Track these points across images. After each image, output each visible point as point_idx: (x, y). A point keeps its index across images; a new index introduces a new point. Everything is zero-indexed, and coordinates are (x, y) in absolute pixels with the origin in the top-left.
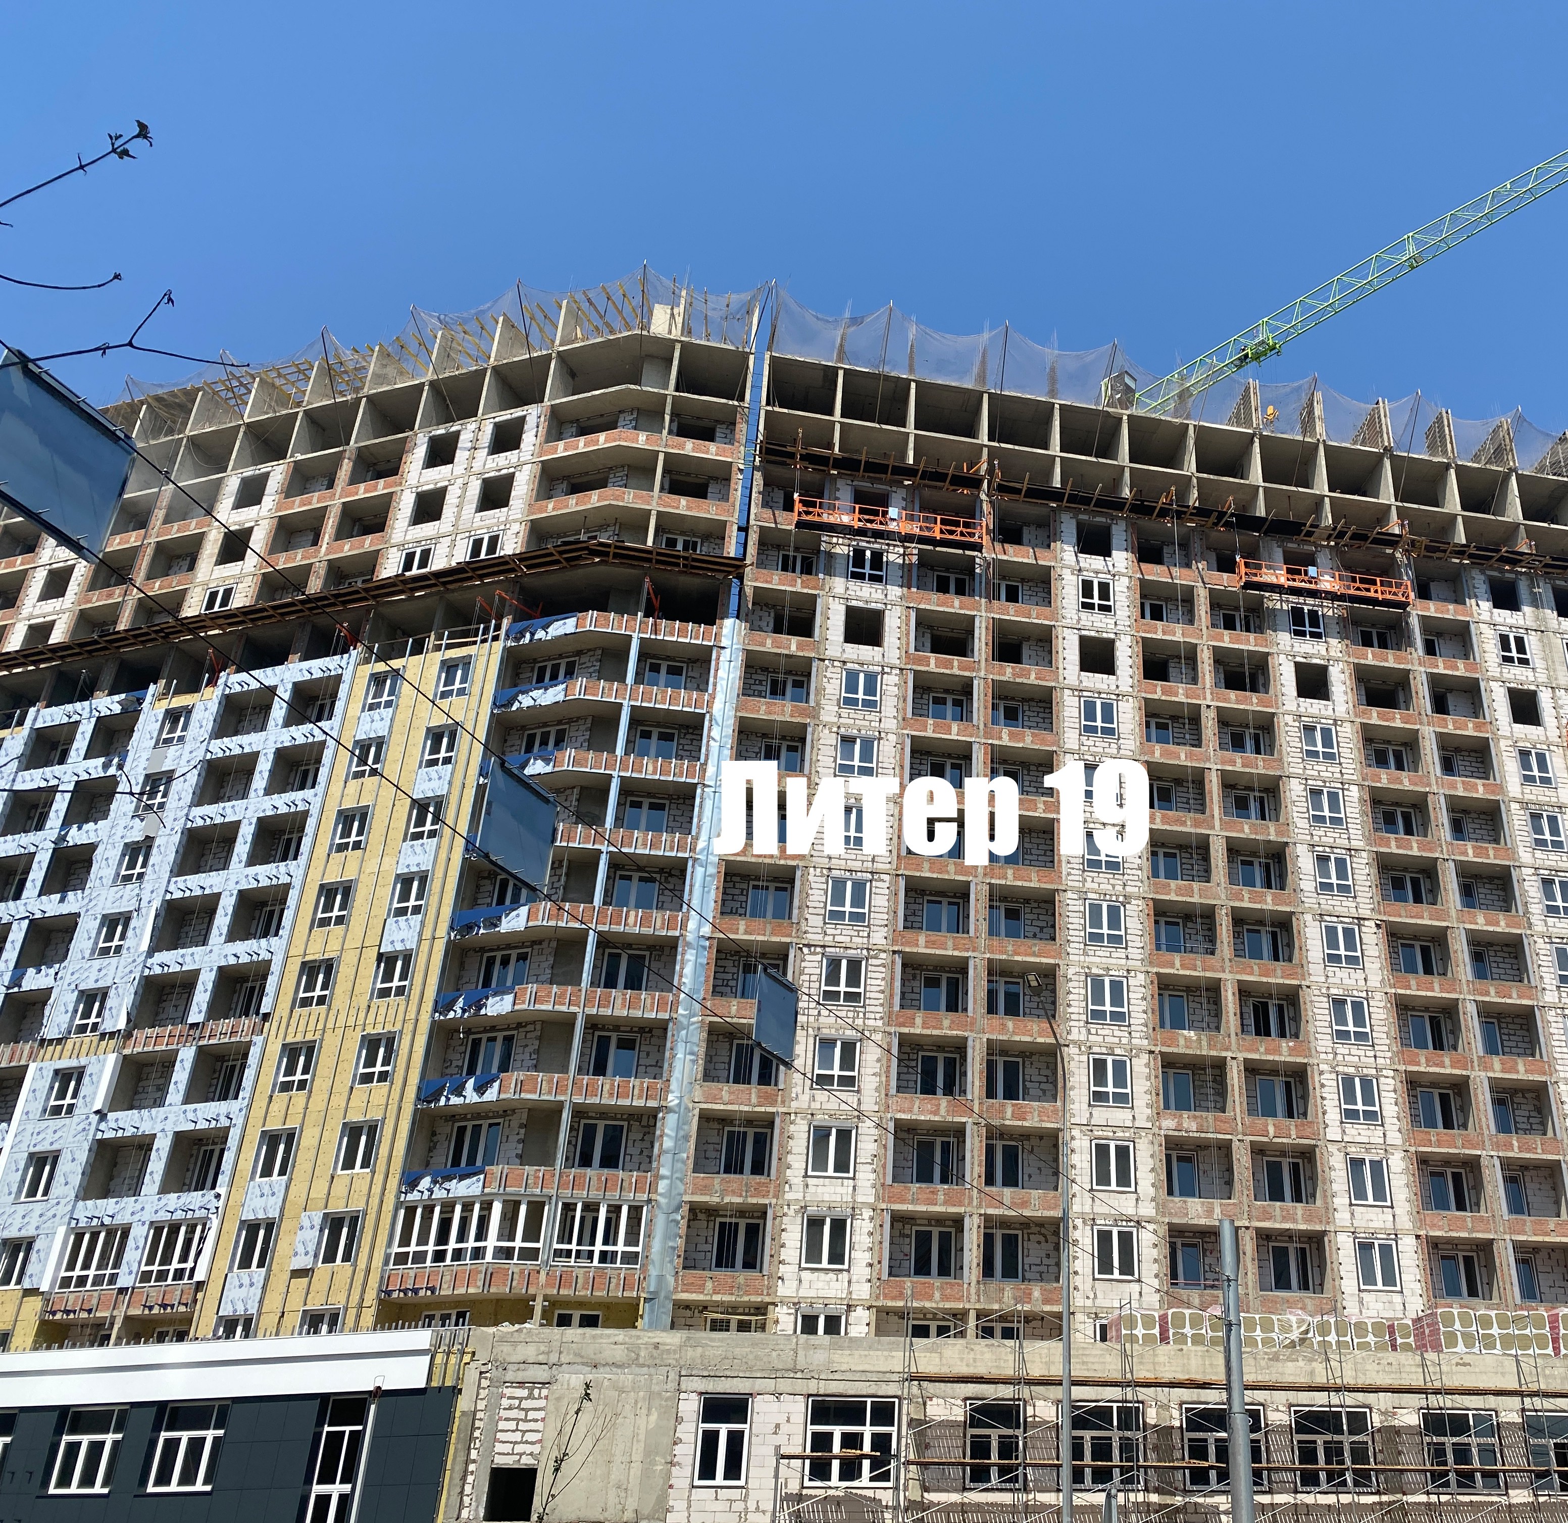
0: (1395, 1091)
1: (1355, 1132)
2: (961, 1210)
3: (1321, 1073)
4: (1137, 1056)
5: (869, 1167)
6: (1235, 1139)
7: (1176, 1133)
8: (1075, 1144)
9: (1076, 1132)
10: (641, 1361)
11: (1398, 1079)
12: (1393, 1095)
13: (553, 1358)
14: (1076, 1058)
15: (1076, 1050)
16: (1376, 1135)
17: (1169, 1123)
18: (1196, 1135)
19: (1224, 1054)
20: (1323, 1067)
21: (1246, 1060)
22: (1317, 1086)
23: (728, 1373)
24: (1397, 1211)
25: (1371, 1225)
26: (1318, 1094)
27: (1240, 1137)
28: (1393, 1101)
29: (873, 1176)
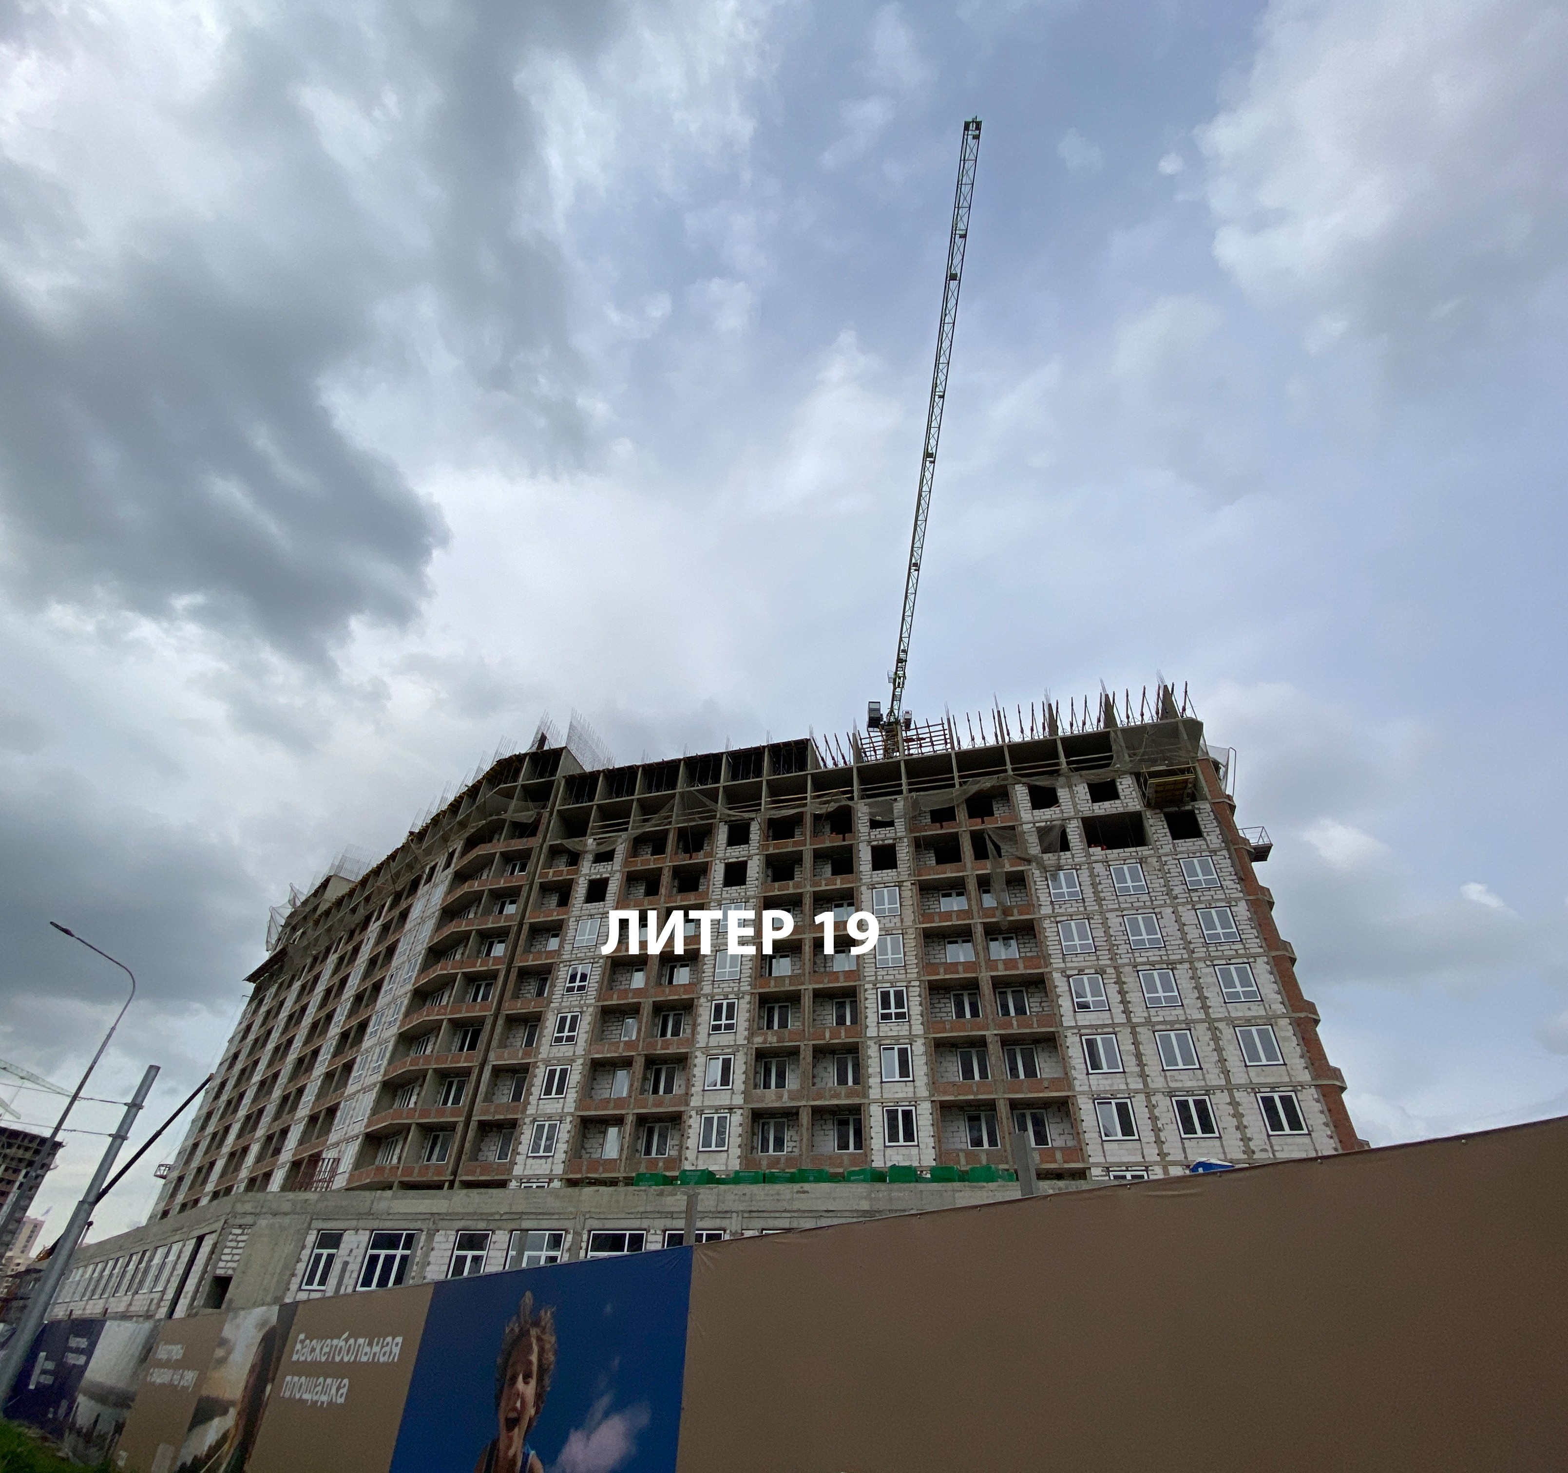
0: (920, 996)
1: (887, 1029)
2: (623, 1112)
3: (866, 990)
4: (743, 997)
5: (574, 1090)
6: (802, 1044)
7: (764, 1046)
8: (697, 1061)
9: (698, 1053)
10: (297, 1210)
11: (923, 986)
12: (918, 999)
13: (258, 1211)
14: (704, 1004)
15: (705, 1000)
16: (904, 1030)
17: (758, 1040)
18: (776, 1045)
19: (799, 987)
20: (867, 986)
21: (814, 990)
22: (863, 999)
23: (336, 1217)
24: (917, 1083)
25: (897, 1096)
26: (862, 1006)
27: (806, 1043)
28: (917, 1003)
29: (575, 1095)
